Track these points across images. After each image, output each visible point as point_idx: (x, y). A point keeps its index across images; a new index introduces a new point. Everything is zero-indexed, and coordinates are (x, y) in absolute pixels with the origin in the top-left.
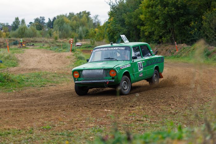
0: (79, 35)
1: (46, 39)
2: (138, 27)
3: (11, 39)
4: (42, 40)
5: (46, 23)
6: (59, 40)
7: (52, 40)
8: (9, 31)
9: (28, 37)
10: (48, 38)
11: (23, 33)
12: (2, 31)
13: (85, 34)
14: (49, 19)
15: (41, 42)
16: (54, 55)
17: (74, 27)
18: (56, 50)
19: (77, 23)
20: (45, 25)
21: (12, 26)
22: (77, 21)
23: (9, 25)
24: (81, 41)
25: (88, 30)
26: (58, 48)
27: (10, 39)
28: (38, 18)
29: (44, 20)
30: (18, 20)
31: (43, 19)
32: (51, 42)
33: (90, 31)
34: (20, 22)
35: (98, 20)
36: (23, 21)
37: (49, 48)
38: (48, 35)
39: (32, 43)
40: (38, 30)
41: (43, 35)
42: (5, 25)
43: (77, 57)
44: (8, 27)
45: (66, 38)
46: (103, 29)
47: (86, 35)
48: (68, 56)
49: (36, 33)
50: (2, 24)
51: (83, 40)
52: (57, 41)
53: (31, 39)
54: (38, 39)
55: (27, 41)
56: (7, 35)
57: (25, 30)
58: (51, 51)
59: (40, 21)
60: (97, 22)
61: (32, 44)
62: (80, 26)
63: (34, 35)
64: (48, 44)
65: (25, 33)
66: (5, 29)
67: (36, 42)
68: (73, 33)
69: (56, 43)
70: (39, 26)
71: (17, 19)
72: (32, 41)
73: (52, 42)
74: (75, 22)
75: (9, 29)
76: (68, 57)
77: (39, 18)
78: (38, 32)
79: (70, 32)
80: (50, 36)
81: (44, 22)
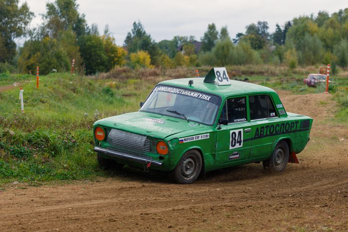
0: (338, 57)
1: (272, 68)
3: (201, 68)
4: (263, 70)
5: (272, 35)
6: (298, 69)
7: (285, 69)
8: (196, 52)
9: (235, 64)
10: (276, 65)
11: (225, 56)
12: (183, 52)
14: (277, 26)
15: (261, 73)
16: (294, 100)
17: (329, 42)
18: (294, 89)
19: (334, 32)
20: (269, 38)
21: (203, 43)
22: (334, 28)
23: (196, 41)
24: (345, 70)
26: (298, 86)
27: (199, 68)
28: (253, 24)
29: (267, 28)
30: (215, 29)
31: (265, 26)
32: (283, 74)
34: (217, 33)
36: (224, 32)
37: (280, 86)
38: (276, 58)
39: (244, 76)
40: (255, 48)
41: (266, 59)
42: (188, 40)
43: (339, 102)
44: (194, 45)
45: (313, 64)
48: (322, 101)
49: (250, 55)
50: (182, 38)
52: (294, 70)
53: (243, 68)
54: (255, 68)
55: (234, 72)
56: (192, 61)
57: (228, 50)
58: (284, 91)
59: (259, 30)
61: (243, 79)
62: (342, 40)
63: (247, 60)
64: (276, 77)
65: (229, 56)
66: (188, 48)
67: (252, 73)
68: (327, 55)
69: (293, 74)
70: (258, 42)
71: (212, 27)
72: (243, 73)
73: (284, 72)
74: (330, 30)
75: (196, 47)
76: (322, 103)
77: (256, 23)
78: (256, 54)
79: (322, 52)
80: (279, 61)
81: (266, 32)
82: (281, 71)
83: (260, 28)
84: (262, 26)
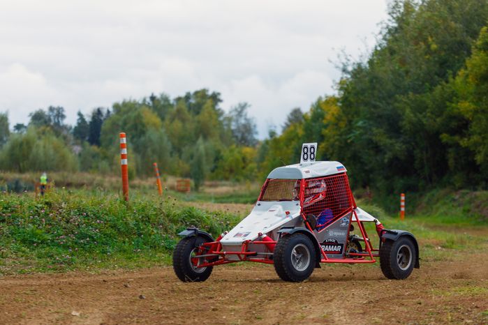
2: (445, 137)
5: (70, 129)
13: (212, 166)
14: (80, 114)
19: (183, 127)
22: (183, 120)
25: (218, 152)
28: (41, 111)
29: (63, 117)
31: (60, 114)
33: (225, 153)
35: (246, 119)
36: (3, 121)
38: (105, 164)
46: (285, 148)
47: (216, 167)
51: (207, 183)
52: (132, 183)
57: (30, 148)
59: (50, 120)
60: (245, 126)
63: (59, 165)
65: (31, 157)
74: (178, 124)
77: (46, 110)
81: (61, 124)
82: (111, 184)
83: (52, 118)
84: (54, 114)
